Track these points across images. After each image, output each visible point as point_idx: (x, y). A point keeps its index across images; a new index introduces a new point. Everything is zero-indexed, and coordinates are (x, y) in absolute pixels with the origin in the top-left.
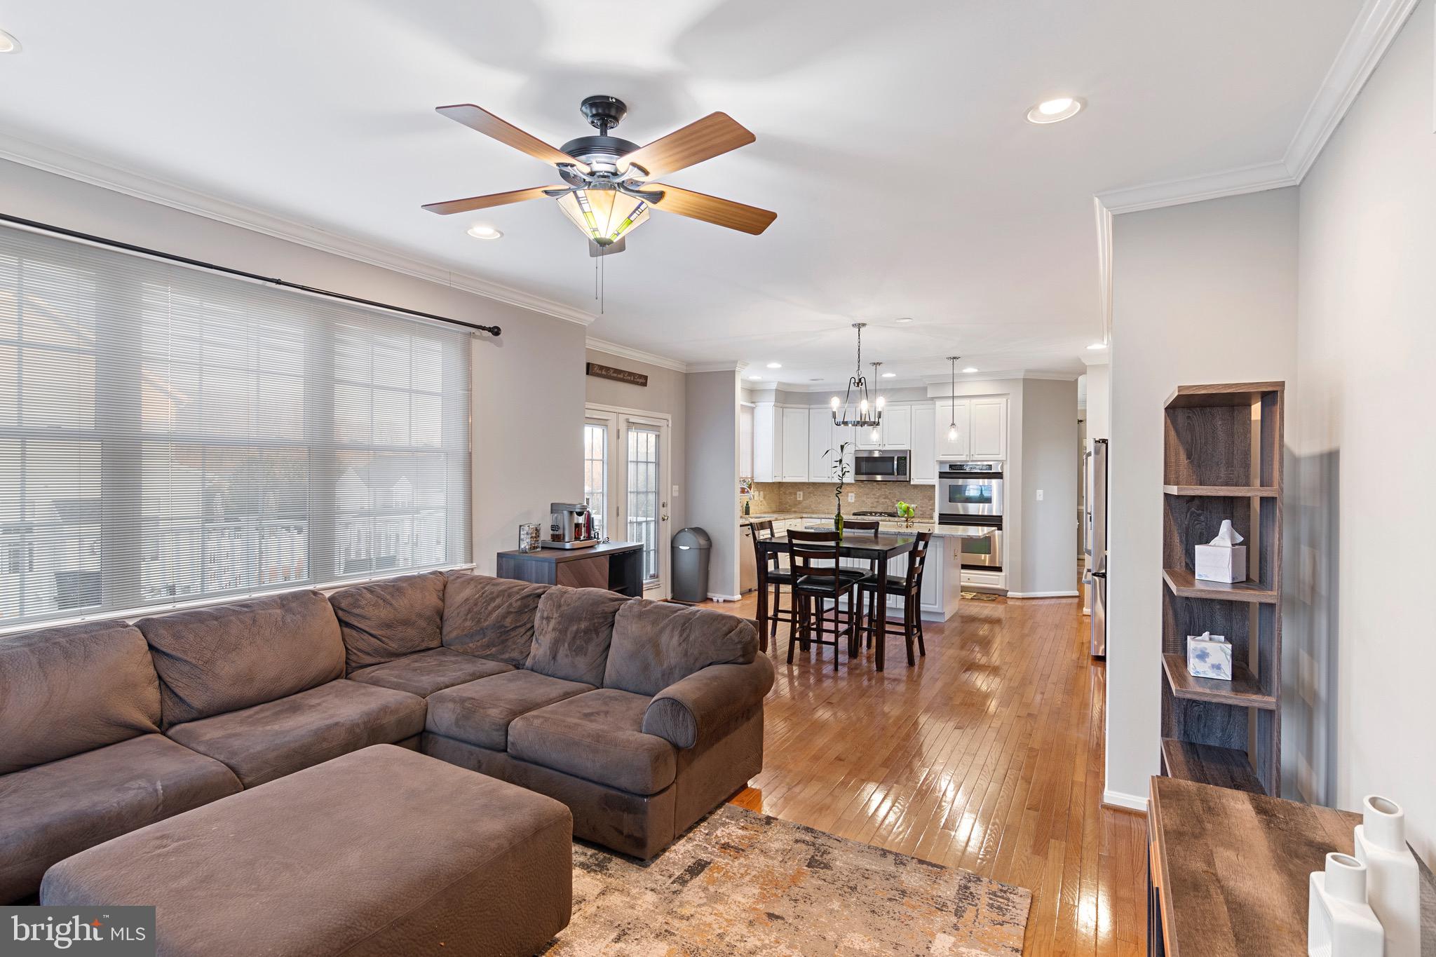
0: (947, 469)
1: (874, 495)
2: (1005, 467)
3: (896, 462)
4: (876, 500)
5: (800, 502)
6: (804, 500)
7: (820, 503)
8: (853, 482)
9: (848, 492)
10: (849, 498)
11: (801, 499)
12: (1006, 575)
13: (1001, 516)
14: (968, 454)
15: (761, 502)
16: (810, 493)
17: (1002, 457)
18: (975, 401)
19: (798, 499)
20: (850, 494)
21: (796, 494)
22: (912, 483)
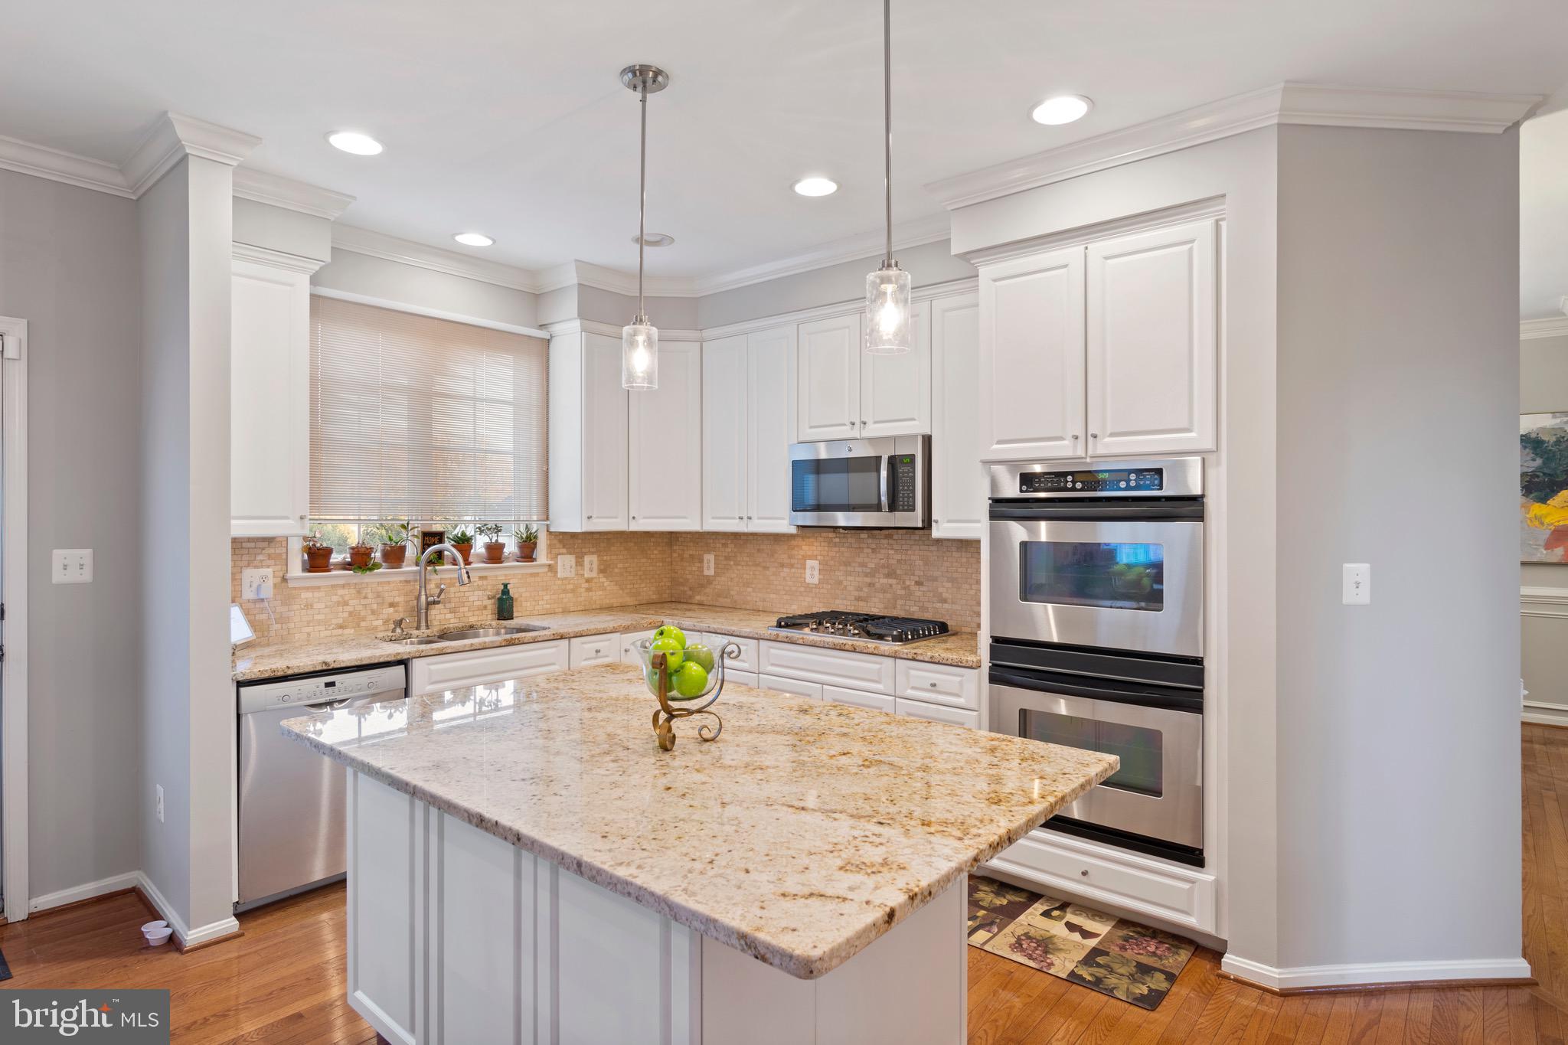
0: (1011, 489)
1: (863, 565)
2: (1211, 473)
3: (884, 473)
4: (868, 580)
5: (709, 581)
6: (717, 574)
7: (747, 584)
8: (793, 530)
9: (805, 558)
10: (808, 572)
11: (711, 572)
12: (1217, 883)
13: (1202, 658)
14: (1081, 433)
15: (588, 581)
16: (727, 558)
17: (1200, 437)
18: (1100, 246)
19: (706, 573)
20: (809, 563)
21: (701, 561)
22: (936, 533)
